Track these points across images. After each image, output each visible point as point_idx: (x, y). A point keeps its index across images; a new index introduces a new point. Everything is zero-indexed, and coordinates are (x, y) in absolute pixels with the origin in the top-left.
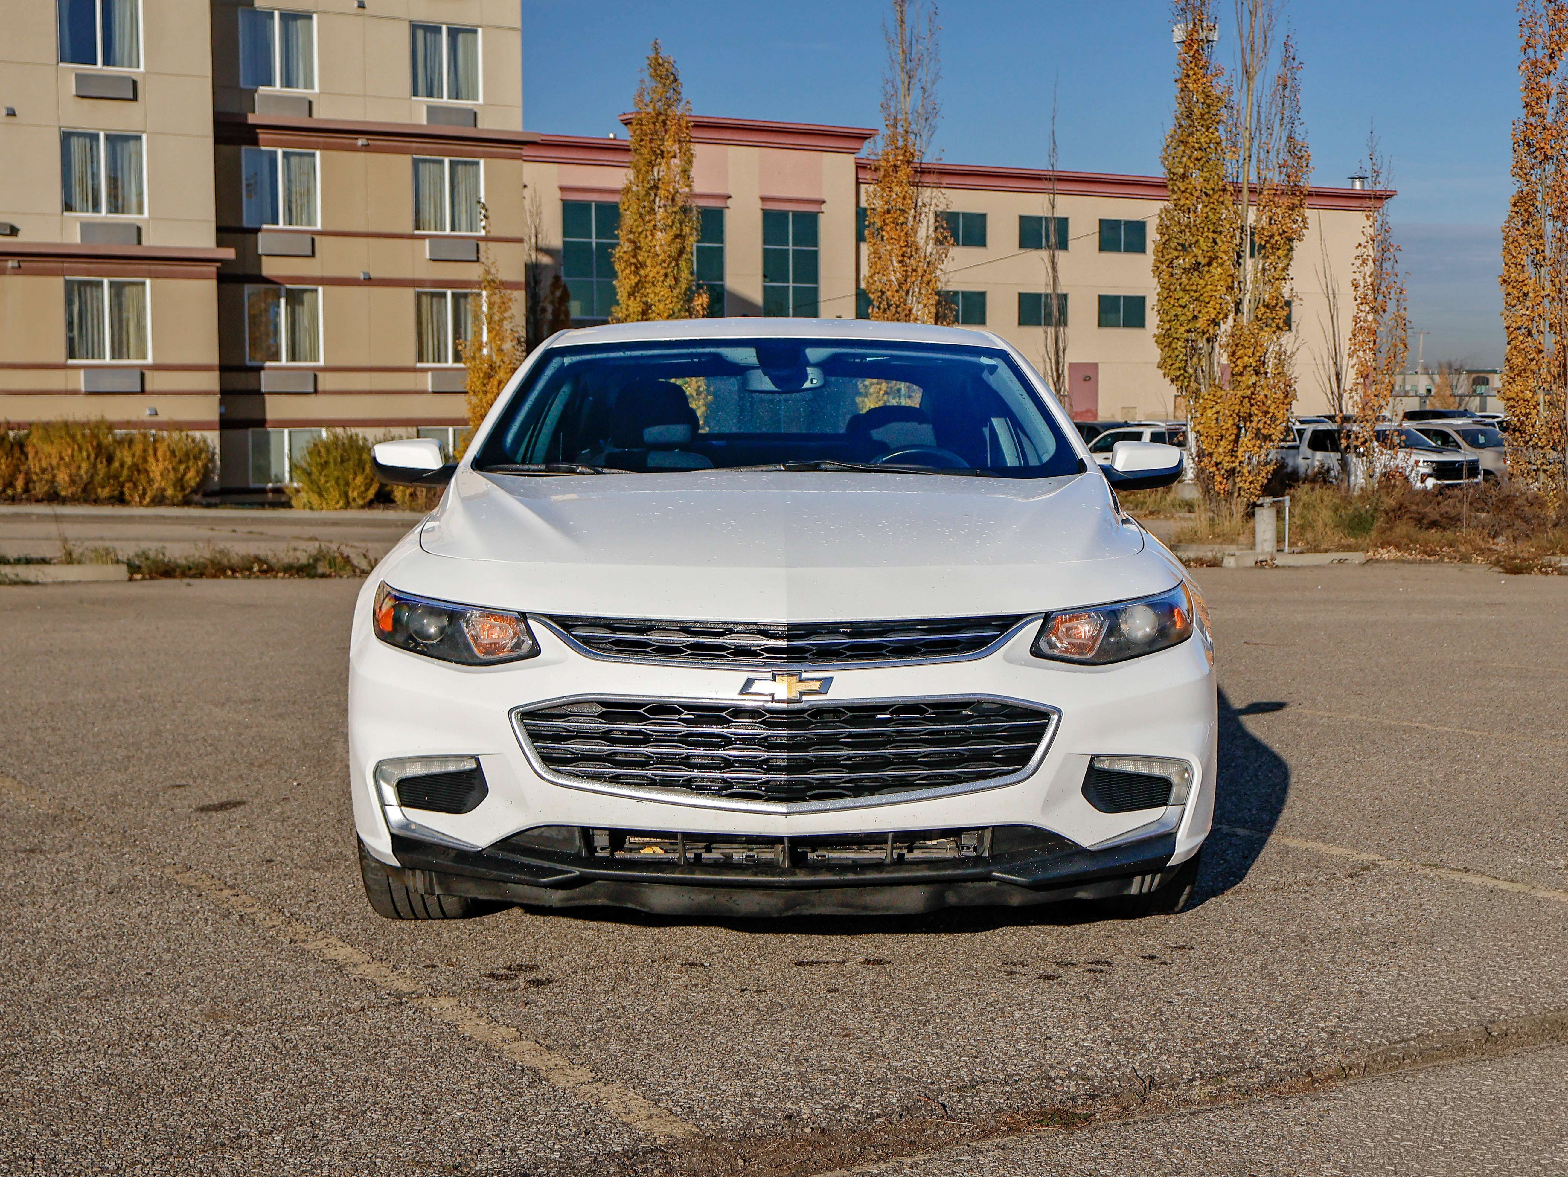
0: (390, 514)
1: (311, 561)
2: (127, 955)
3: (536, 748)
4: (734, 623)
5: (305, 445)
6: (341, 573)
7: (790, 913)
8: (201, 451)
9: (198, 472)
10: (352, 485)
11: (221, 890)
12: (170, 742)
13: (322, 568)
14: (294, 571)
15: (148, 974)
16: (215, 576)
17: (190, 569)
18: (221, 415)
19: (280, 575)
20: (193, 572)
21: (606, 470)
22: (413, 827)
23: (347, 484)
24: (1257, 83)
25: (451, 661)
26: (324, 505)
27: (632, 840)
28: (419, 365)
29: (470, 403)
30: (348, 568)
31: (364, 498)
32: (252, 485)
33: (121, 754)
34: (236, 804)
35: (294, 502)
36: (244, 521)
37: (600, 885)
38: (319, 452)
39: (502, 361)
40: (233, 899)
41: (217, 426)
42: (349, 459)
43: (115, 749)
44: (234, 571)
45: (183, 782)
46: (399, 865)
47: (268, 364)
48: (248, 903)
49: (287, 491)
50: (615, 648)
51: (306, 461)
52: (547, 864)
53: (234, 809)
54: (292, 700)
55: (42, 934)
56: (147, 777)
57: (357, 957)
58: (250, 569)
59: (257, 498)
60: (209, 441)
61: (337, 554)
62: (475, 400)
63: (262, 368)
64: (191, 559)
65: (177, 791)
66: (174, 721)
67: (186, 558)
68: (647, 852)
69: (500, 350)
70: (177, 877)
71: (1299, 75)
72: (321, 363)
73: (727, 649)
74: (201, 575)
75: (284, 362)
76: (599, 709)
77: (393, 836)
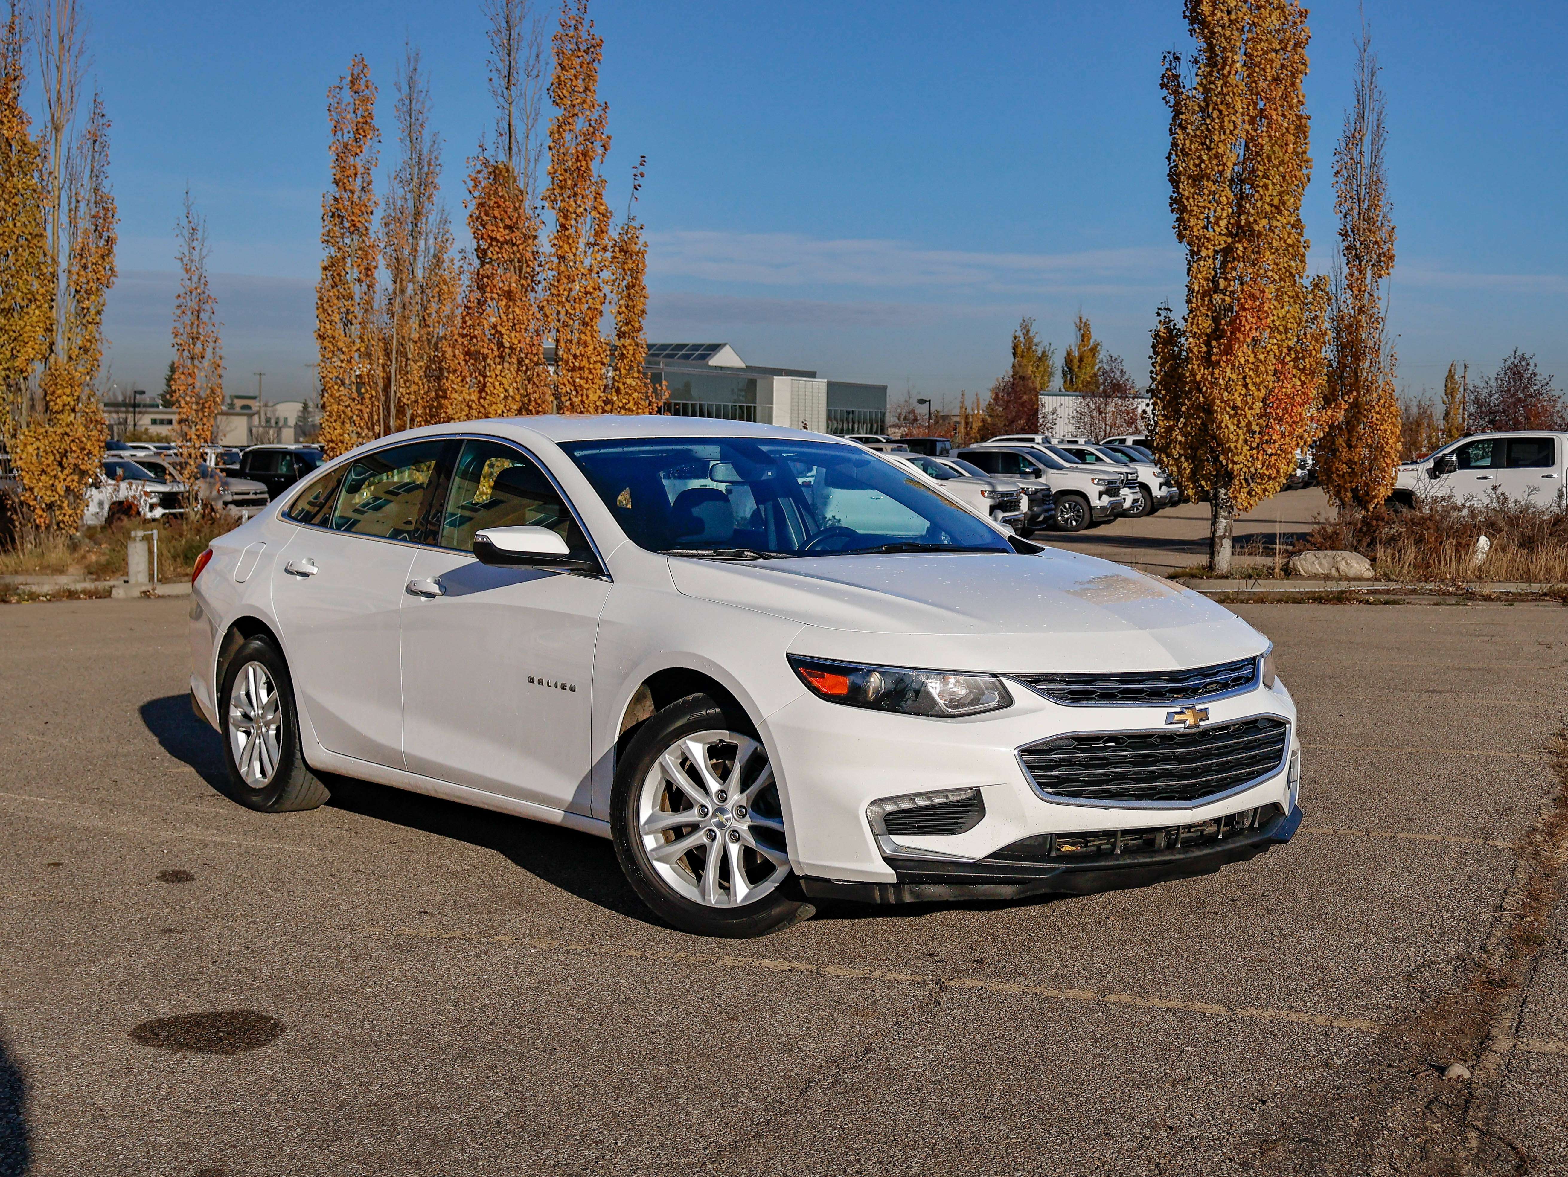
3: (1034, 777)
22: (904, 850)
24: (64, 135)
46: (895, 881)
50: (1070, 696)
71: (108, 131)
76: (1073, 743)
77: (885, 858)
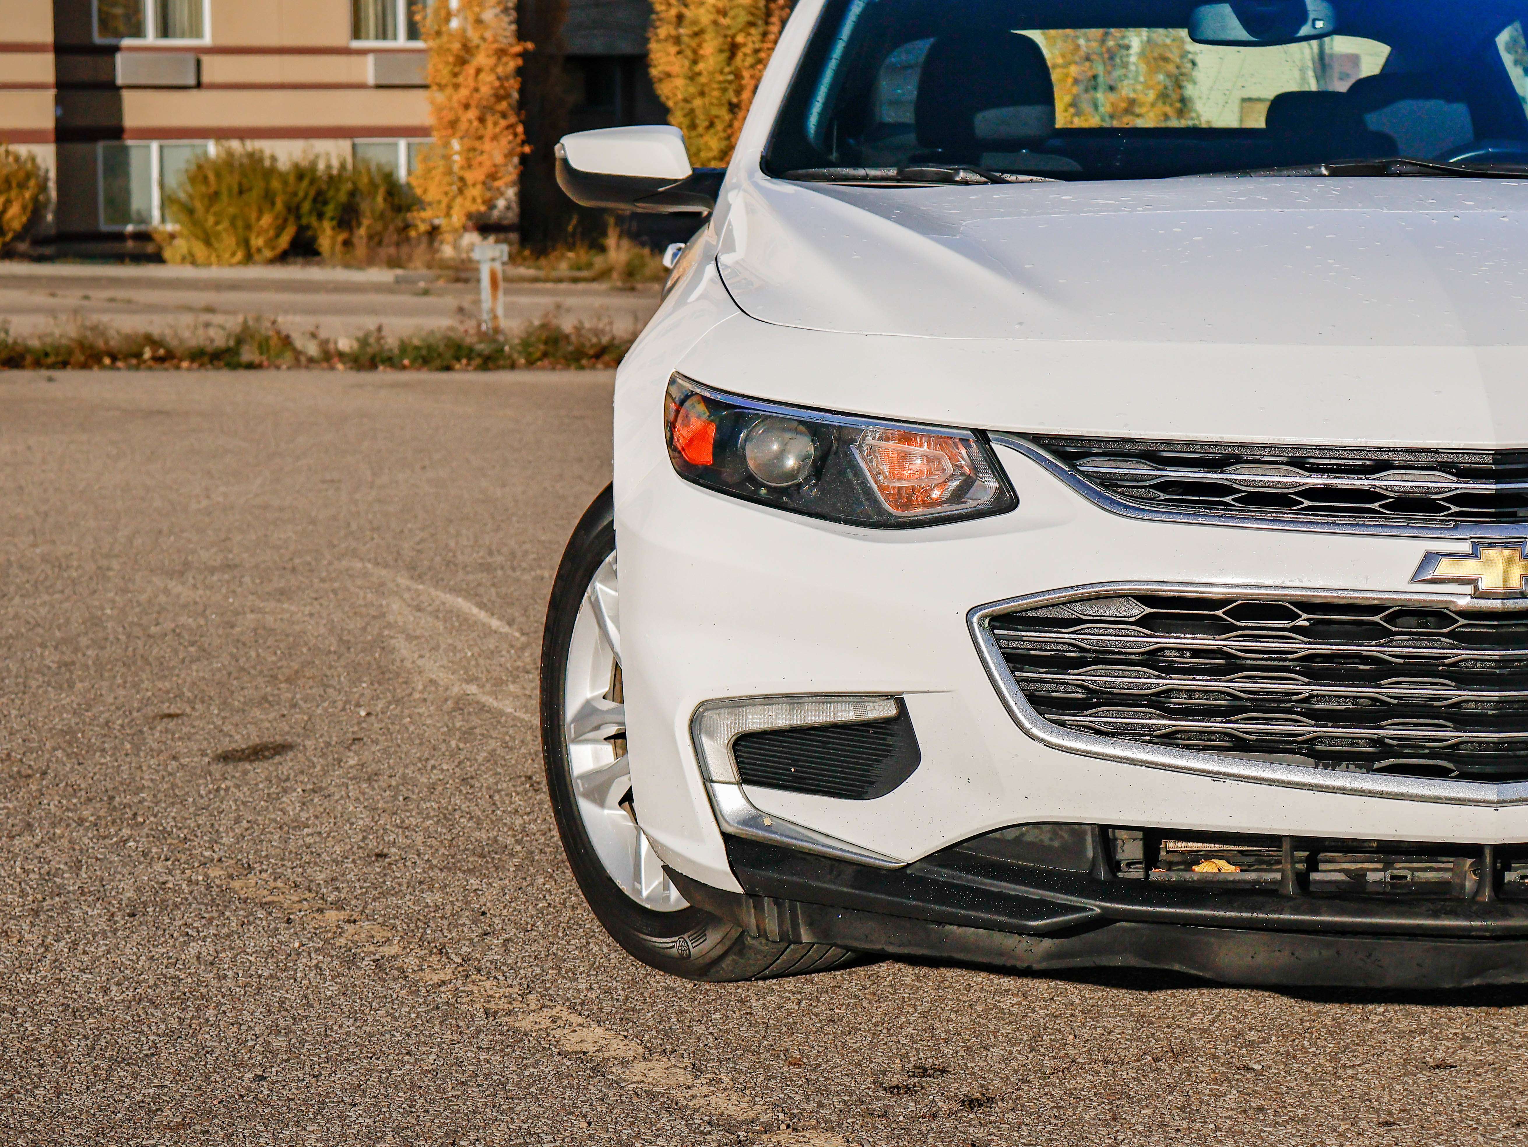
0: (314, 273)
1: (232, 343)
2: (207, 1037)
3: (1019, 681)
4: (1394, 450)
5: (183, 166)
6: (278, 362)
7: (1475, 982)
8: (28, 176)
9: (24, 208)
10: (256, 229)
11: (321, 910)
12: (123, 638)
13: (248, 354)
14: (206, 359)
15: (260, 1078)
16: (84, 366)
17: (46, 354)
18: (58, 120)
19: (185, 364)
20: (51, 360)
21: (1008, 177)
22: (767, 822)
23: (248, 227)
25: (837, 520)
26: (213, 258)
27: (1171, 845)
28: (356, 44)
29: (433, 102)
30: (289, 355)
31: (273, 248)
32: (104, 227)
33: (51, 658)
34: (281, 749)
35: (167, 254)
36: (95, 282)
37: (1125, 930)
38: (205, 179)
39: (483, 39)
40: (350, 928)
41: (52, 137)
42: (250, 189)
43: (38, 650)
44: (114, 358)
45: (173, 710)
46: (740, 890)
47: (126, 42)
48: (379, 937)
49: (157, 237)
50: (1163, 496)
51: (186, 192)
52: (1036, 893)
53: (277, 759)
54: (289, 566)
55: (42, 995)
56: (110, 699)
57: (618, 1047)
58: (138, 355)
59: (116, 247)
60: (39, 160)
61: (271, 333)
62: (440, 97)
63: (116, 49)
64: (49, 340)
65: (172, 725)
66: (113, 601)
67: (40, 337)
68: (1205, 868)
69: (479, 21)
70: (236, 884)
72: (207, 40)
73: (1380, 497)
74: (64, 365)
75: (151, 38)
76: (1139, 610)
77: (727, 837)
